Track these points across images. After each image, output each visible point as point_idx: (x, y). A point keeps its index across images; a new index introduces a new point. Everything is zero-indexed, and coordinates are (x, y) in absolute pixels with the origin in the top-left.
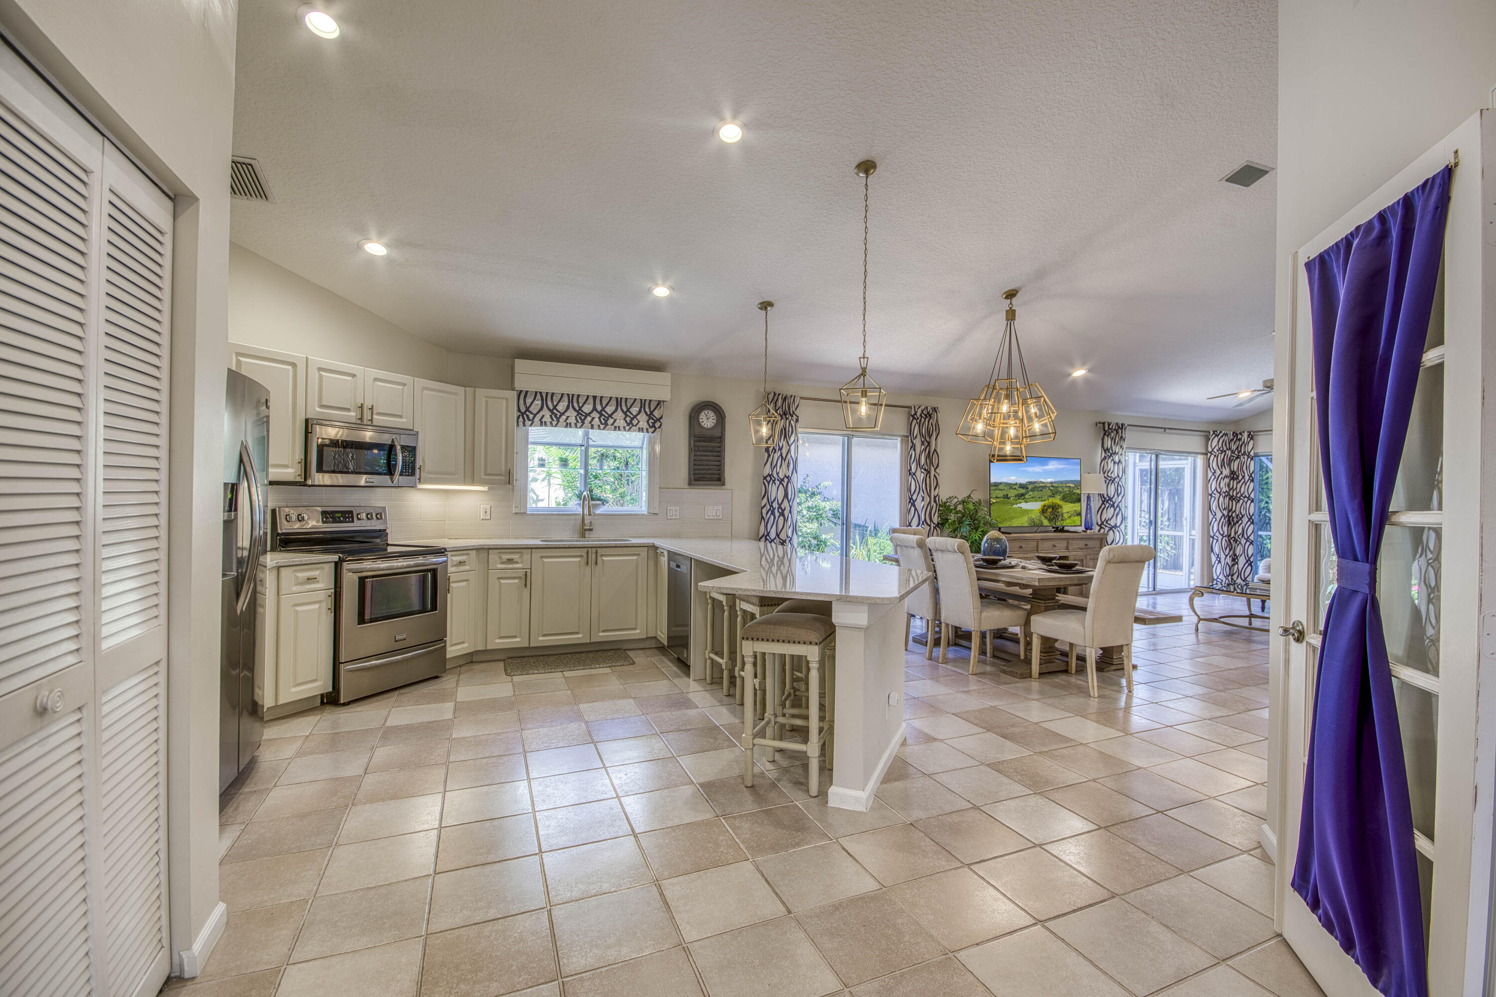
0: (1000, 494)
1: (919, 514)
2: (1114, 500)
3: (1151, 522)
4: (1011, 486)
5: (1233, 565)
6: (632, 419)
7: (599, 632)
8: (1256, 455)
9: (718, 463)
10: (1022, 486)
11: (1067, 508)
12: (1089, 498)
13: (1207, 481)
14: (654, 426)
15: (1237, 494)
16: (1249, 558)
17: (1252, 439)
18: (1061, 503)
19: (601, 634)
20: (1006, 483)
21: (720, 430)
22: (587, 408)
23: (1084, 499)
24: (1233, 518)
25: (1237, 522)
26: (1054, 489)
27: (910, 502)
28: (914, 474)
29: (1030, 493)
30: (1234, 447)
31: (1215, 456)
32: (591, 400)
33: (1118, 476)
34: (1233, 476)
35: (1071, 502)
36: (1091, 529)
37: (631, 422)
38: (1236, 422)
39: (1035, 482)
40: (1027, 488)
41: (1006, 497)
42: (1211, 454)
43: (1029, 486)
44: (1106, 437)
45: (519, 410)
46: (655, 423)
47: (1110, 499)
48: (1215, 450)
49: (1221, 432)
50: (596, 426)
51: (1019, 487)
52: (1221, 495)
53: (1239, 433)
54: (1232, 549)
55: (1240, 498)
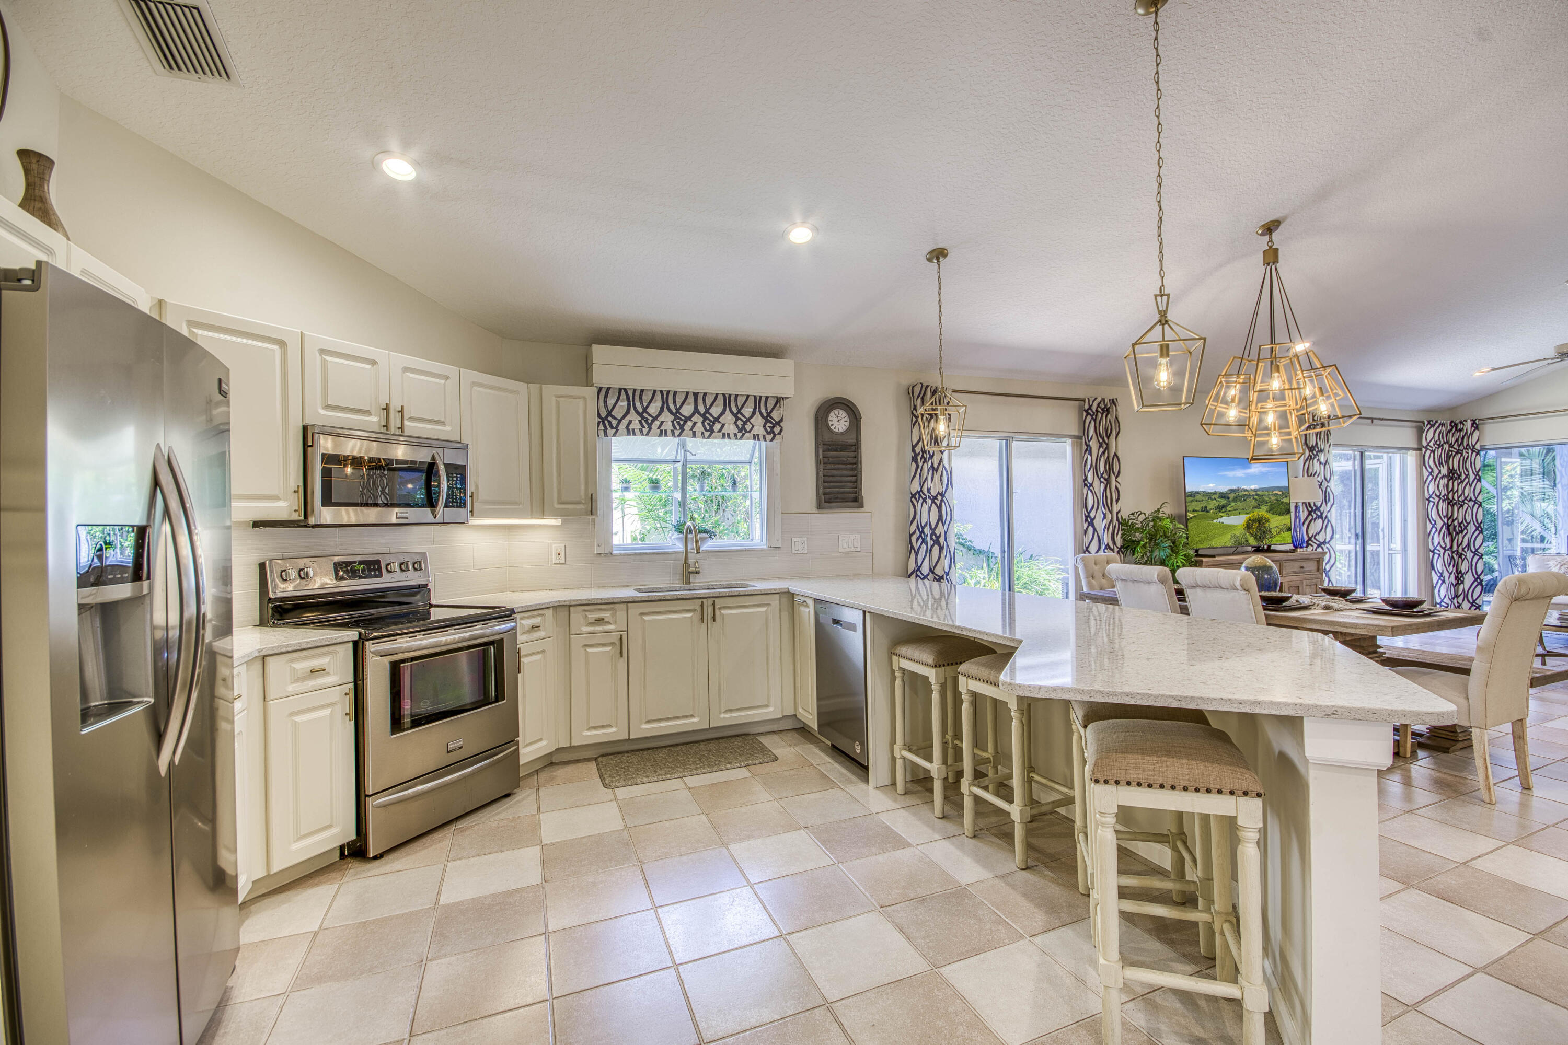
0: (1198, 506)
1: (1098, 536)
2: (1322, 509)
3: (1357, 535)
4: (1209, 496)
5: (1456, 584)
6: (745, 423)
7: (720, 713)
8: (1483, 448)
9: (853, 478)
10: (1223, 496)
11: (1276, 522)
12: (1297, 507)
13: (1422, 483)
14: (772, 432)
15: (1458, 498)
16: (1478, 576)
18: (1268, 515)
19: (723, 716)
20: (1204, 493)
21: (854, 436)
22: (687, 410)
23: (1293, 509)
24: (1455, 527)
25: (1461, 532)
26: (1259, 498)
27: (1086, 520)
28: (1091, 485)
29: (1233, 504)
30: (1453, 441)
31: (1431, 451)
32: (691, 399)
33: (1325, 479)
34: (1452, 475)
35: (1279, 514)
36: (1301, 548)
37: (743, 428)
38: (1452, 409)
39: (1238, 490)
40: (1229, 498)
41: (1205, 510)
43: (1230, 496)
45: (599, 416)
46: (773, 427)
47: (1318, 509)
48: (1431, 444)
49: (1436, 422)
50: (698, 434)
51: (1219, 497)
52: (1440, 499)
53: (1458, 421)
54: (1456, 565)
55: (1463, 501)
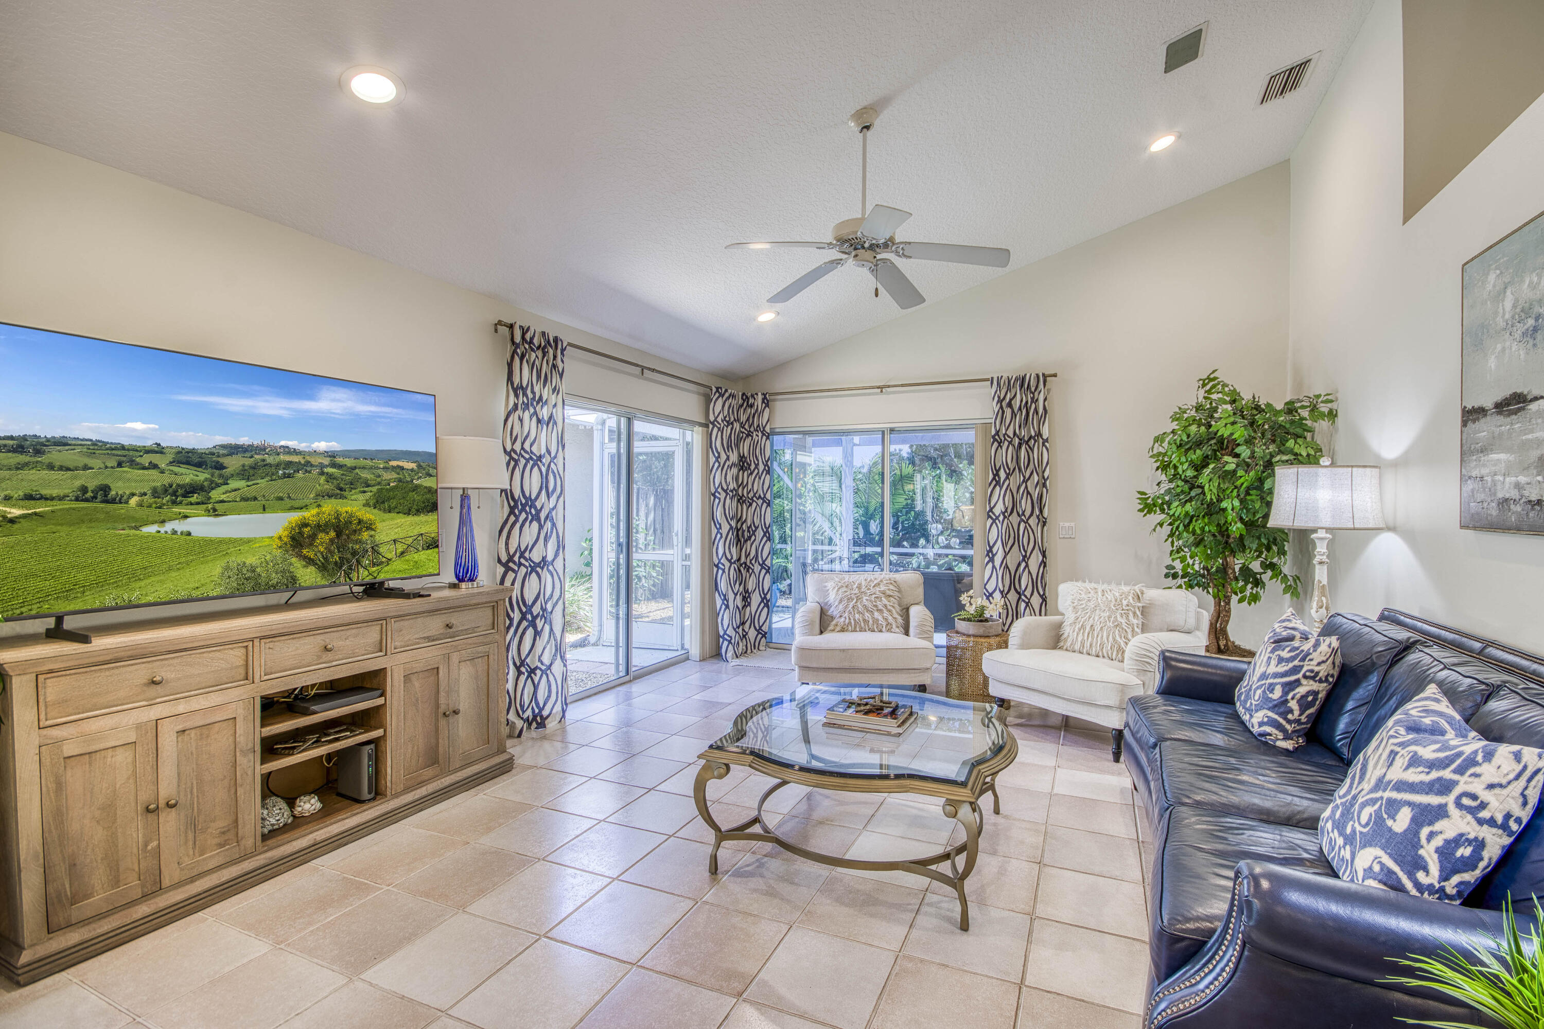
2: (538, 505)
3: (620, 545)
5: (744, 607)
8: (773, 433)
10: (187, 458)
11: (392, 528)
12: (464, 499)
13: (708, 471)
15: (748, 493)
16: (765, 595)
17: (767, 405)
18: (368, 514)
20: (98, 444)
23: (448, 501)
24: (743, 531)
25: (750, 538)
26: (342, 474)
29: (234, 484)
30: (743, 418)
31: (719, 429)
33: (549, 452)
34: (743, 464)
35: (408, 513)
36: (472, 580)
38: (745, 378)
39: (261, 449)
40: (220, 467)
42: (714, 426)
43: (225, 461)
44: (517, 360)
48: (719, 419)
49: (726, 391)
51: (175, 462)
52: (727, 494)
53: (749, 394)
54: (743, 582)
55: (752, 499)
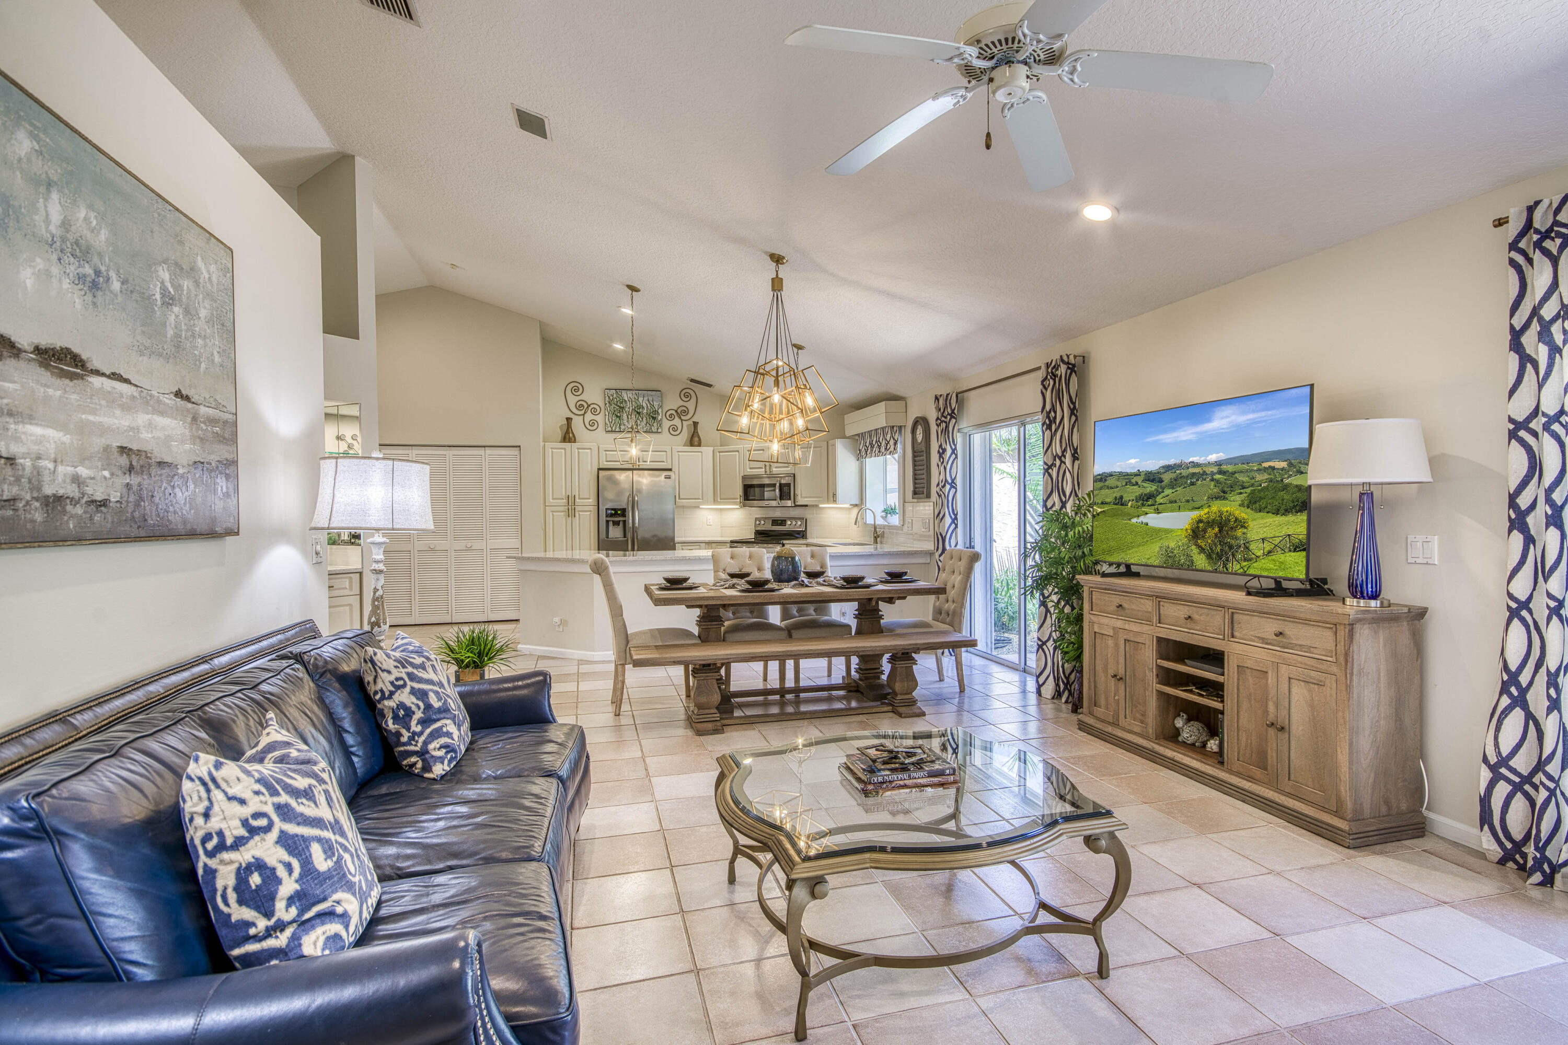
0: (1109, 496)
4: (1128, 478)
9: (925, 476)
10: (1150, 477)
14: (895, 448)
18: (1244, 513)
20: (1121, 473)
21: (924, 443)
26: (1225, 479)
29: (1168, 491)
35: (1277, 512)
40: (1161, 481)
41: (1120, 501)
51: (1144, 480)
